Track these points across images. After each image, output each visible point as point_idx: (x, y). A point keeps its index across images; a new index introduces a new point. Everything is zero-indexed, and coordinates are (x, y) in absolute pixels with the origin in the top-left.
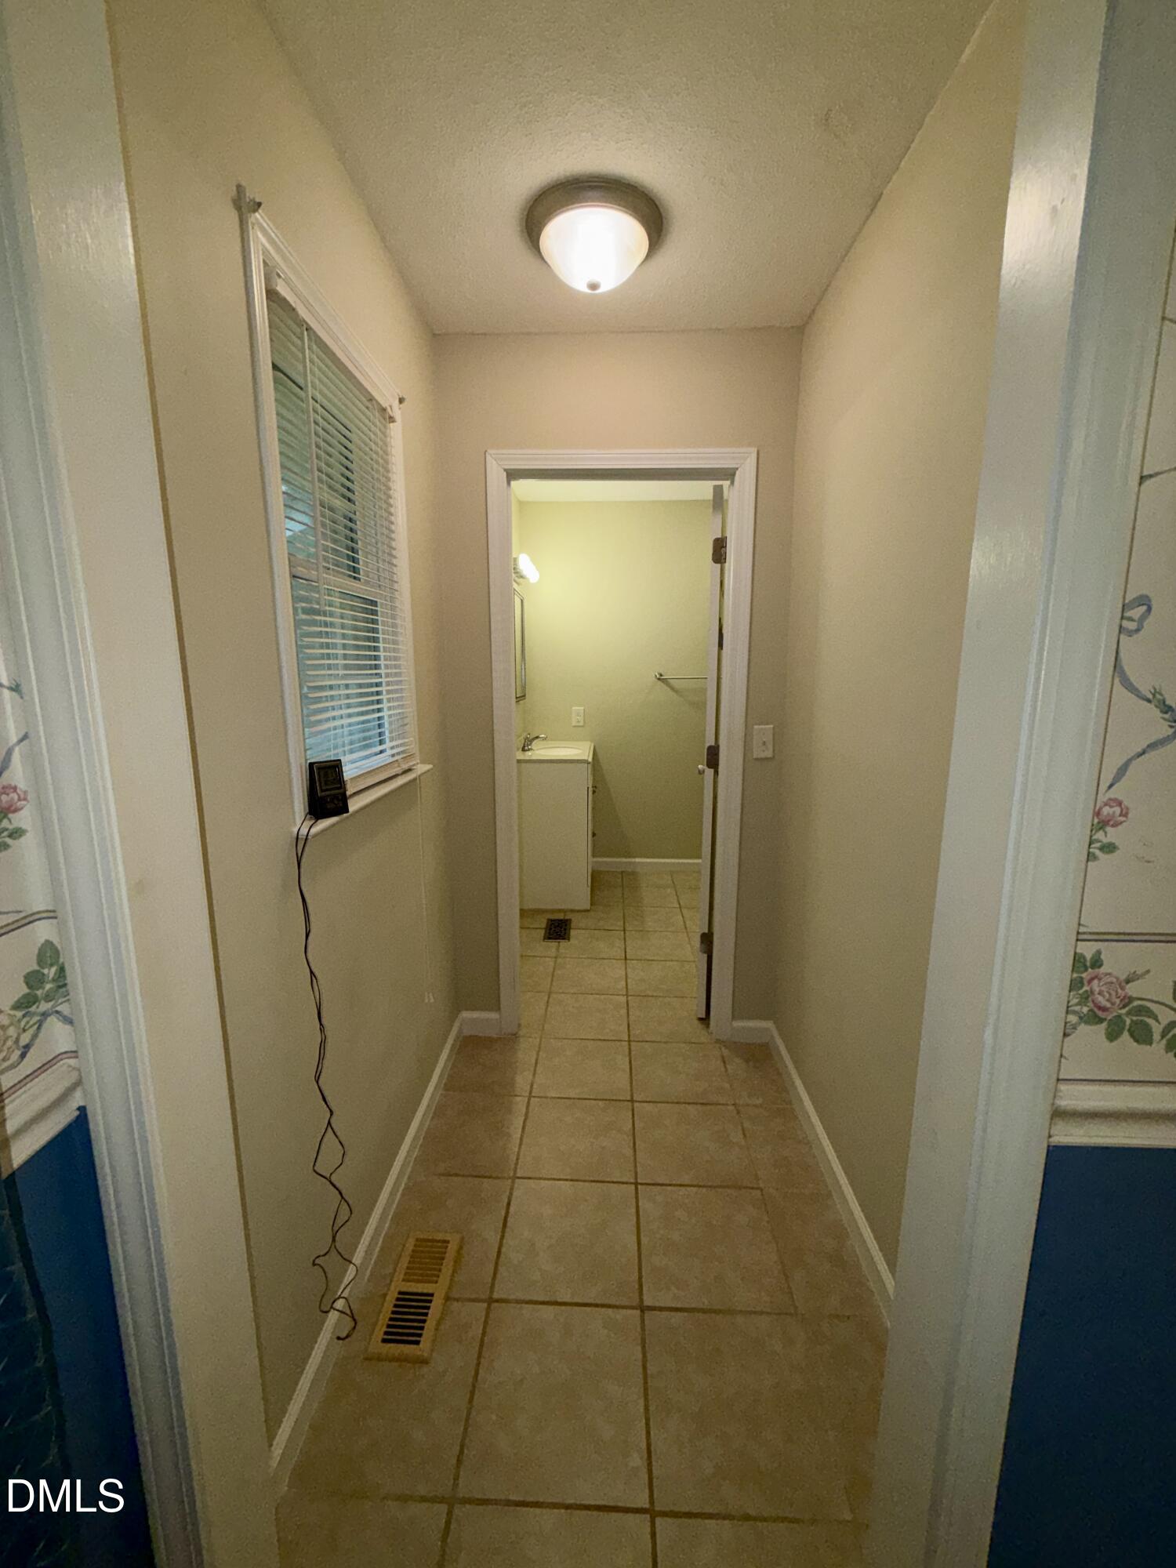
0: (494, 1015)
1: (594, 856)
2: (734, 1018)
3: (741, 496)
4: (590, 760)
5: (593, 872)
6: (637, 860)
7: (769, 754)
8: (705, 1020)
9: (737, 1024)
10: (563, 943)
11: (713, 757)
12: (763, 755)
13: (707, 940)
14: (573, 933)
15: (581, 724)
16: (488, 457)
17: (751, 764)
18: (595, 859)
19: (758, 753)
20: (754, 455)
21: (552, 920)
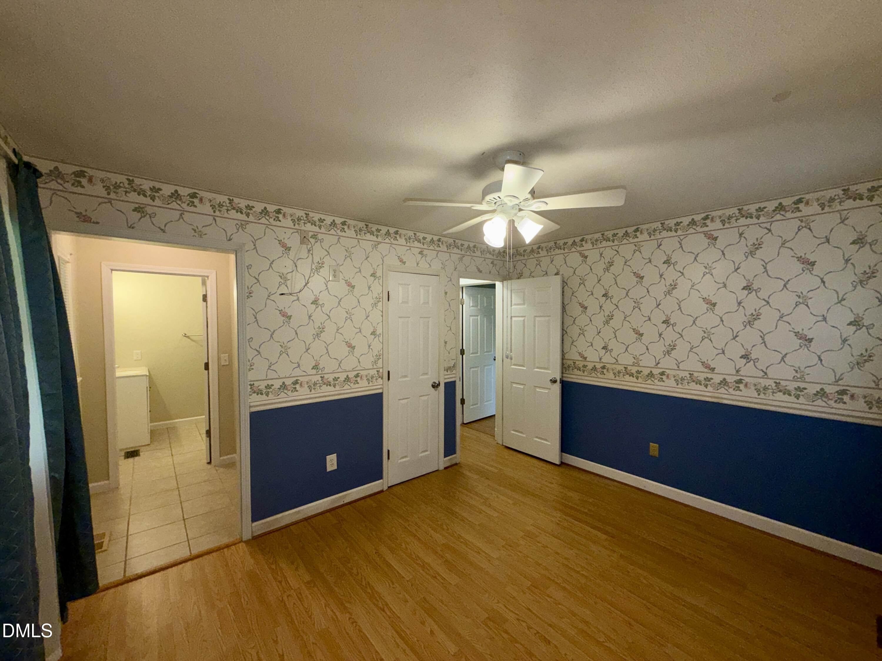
0: (106, 482)
1: (151, 423)
2: (220, 457)
3: (211, 283)
4: (148, 374)
5: (151, 430)
6: (176, 421)
7: (227, 363)
8: (209, 463)
9: (222, 458)
10: (137, 458)
11: (207, 366)
12: (225, 364)
13: (208, 433)
14: (141, 453)
15: (140, 358)
16: (102, 264)
17: (221, 367)
18: (152, 424)
19: (223, 363)
20: (215, 272)
21: (128, 452)
